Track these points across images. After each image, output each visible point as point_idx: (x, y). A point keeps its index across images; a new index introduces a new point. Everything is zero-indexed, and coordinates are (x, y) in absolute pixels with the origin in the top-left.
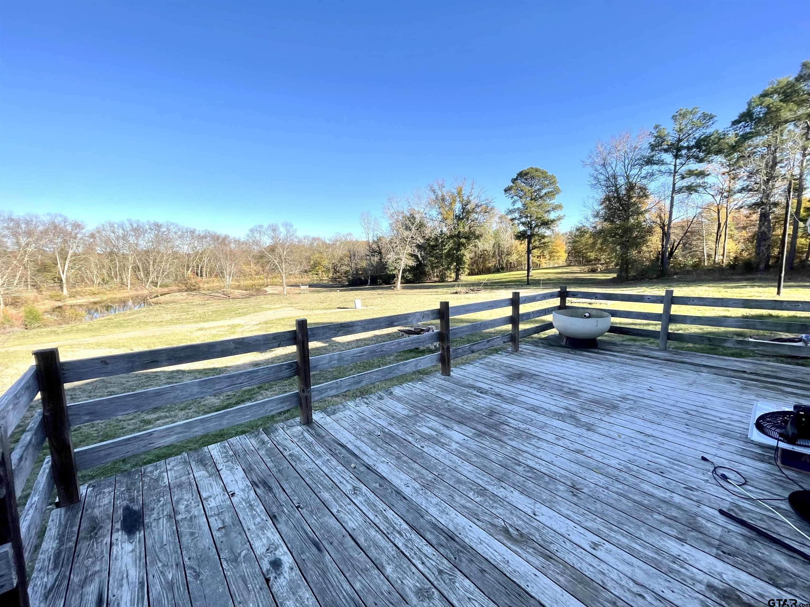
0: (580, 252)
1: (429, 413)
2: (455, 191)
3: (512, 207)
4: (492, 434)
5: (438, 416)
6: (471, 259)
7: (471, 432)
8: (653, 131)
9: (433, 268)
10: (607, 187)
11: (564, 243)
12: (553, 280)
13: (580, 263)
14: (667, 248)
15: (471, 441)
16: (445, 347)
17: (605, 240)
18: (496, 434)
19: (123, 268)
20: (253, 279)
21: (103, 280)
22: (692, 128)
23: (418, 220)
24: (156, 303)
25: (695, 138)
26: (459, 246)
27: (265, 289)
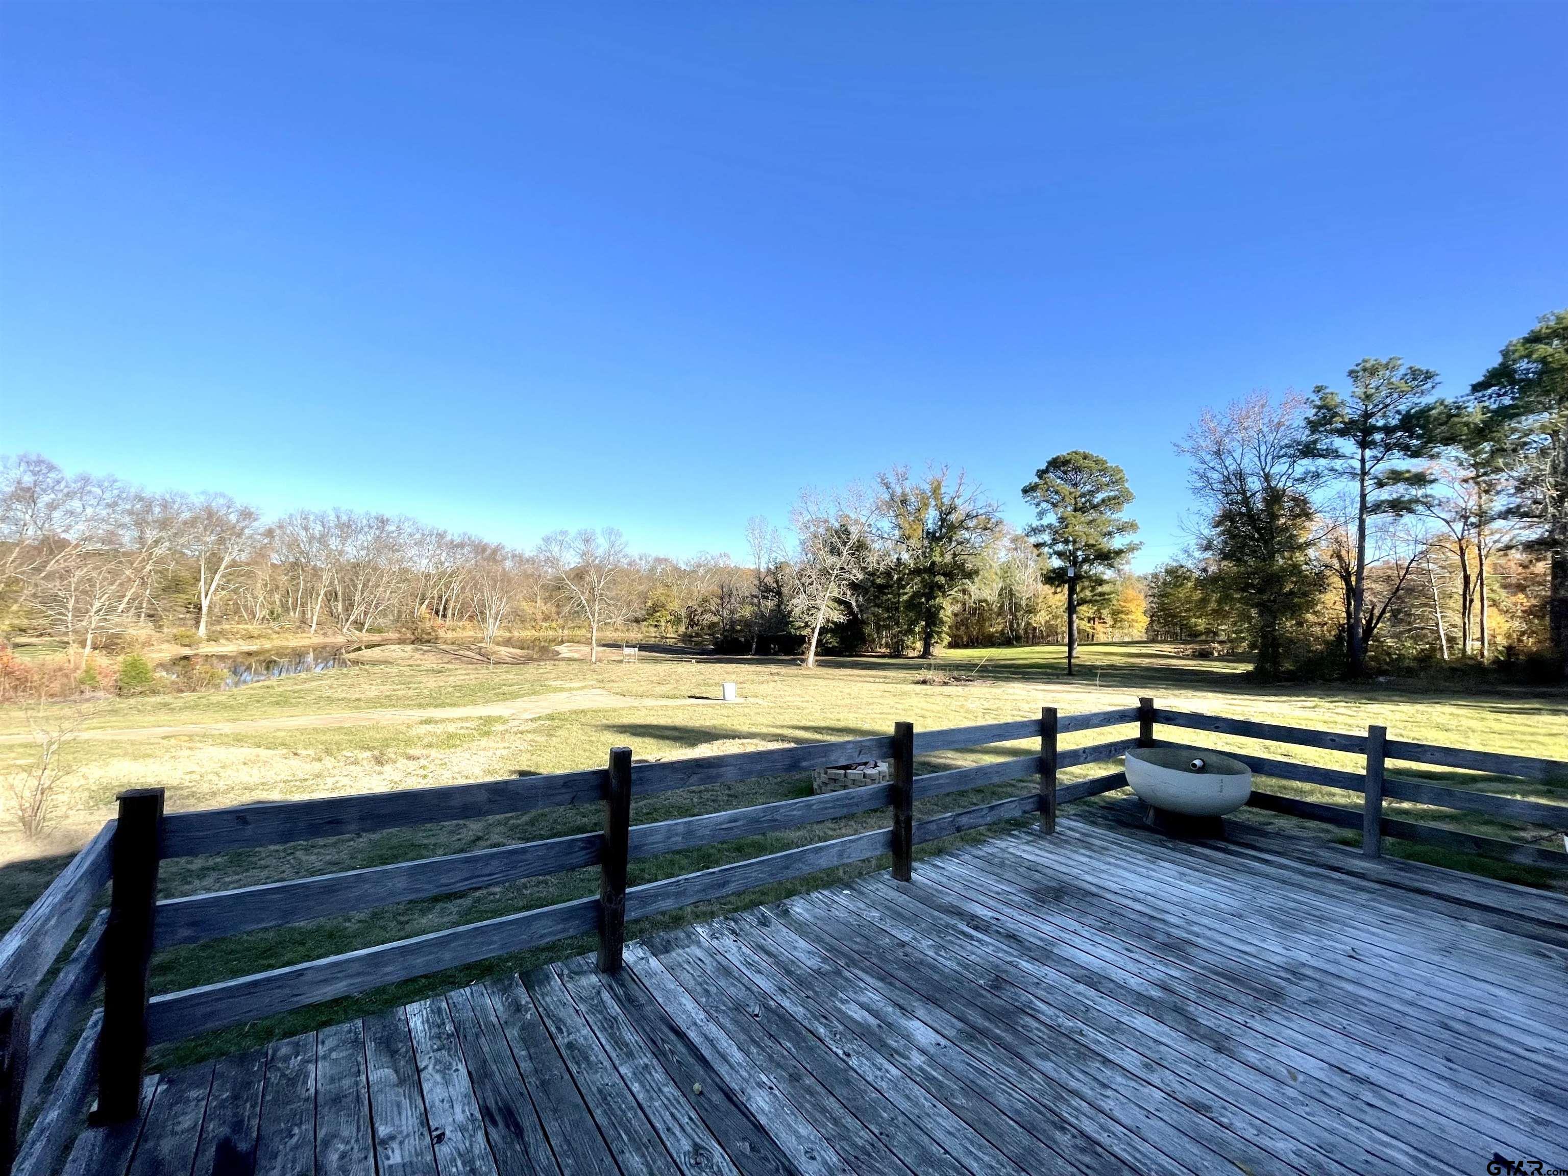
0: (1174, 616)
1: (863, 970)
2: (927, 487)
3: (1038, 523)
4: (999, 1038)
5: (882, 979)
6: (956, 615)
7: (953, 1026)
8: (1314, 397)
9: (879, 629)
10: (1227, 495)
11: (1142, 596)
12: (1121, 668)
13: (1175, 639)
14: (1358, 620)
15: (953, 1051)
16: (902, 818)
17: (1225, 598)
18: (1008, 1038)
19: (310, 592)
20: (538, 627)
21: (272, 613)
22: (1391, 394)
23: (854, 537)
24: (356, 662)
25: (1398, 412)
26: (932, 590)
27: (558, 648)
